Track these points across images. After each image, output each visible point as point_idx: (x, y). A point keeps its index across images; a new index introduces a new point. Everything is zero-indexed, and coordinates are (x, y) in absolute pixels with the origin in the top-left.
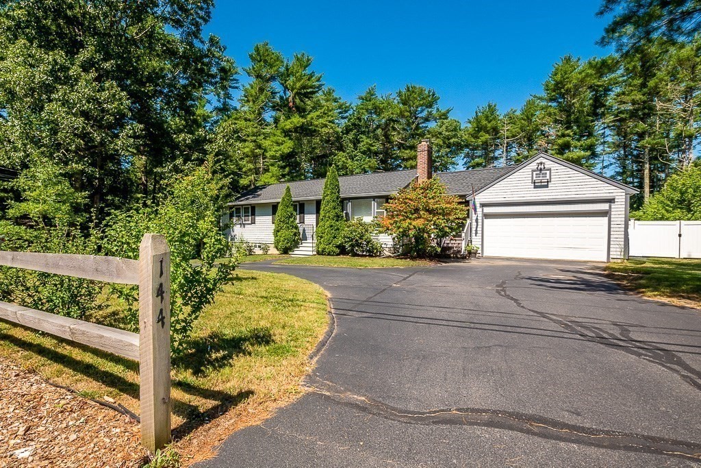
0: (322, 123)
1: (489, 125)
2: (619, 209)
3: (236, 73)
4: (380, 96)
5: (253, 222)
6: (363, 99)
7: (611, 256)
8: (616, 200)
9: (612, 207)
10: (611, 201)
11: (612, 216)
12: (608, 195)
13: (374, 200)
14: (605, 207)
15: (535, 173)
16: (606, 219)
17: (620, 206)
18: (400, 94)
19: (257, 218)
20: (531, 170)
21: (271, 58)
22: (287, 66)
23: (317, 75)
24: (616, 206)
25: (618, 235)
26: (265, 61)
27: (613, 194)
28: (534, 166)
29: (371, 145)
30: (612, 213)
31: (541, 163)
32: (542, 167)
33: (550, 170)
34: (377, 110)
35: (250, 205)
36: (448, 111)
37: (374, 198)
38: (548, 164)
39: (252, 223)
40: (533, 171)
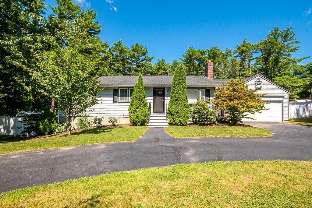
7: (284, 120)
8: (285, 97)
9: (284, 99)
10: (283, 97)
12: (282, 94)
14: (281, 99)
15: (256, 83)
16: (281, 104)
17: (286, 99)
18: (133, 47)
20: (254, 81)
23: (99, 25)
24: (285, 99)
25: (286, 110)
27: (284, 94)
28: (256, 79)
30: (284, 102)
31: (258, 79)
32: (259, 80)
33: (262, 82)
34: (122, 51)
37: (200, 88)
38: (261, 80)
40: (255, 82)
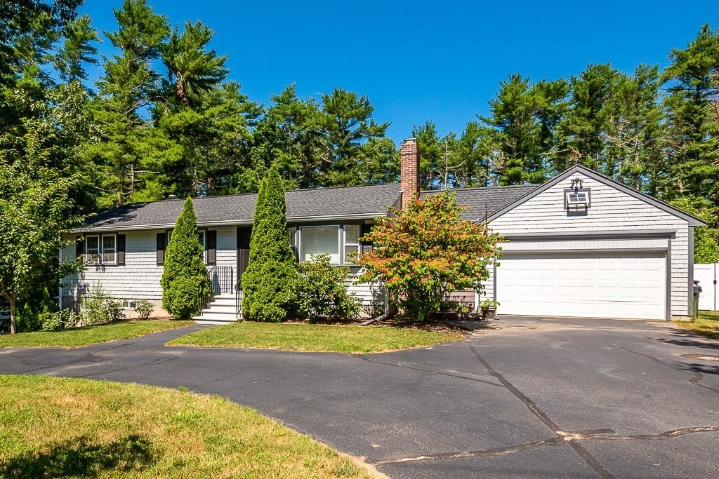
0: (226, 124)
1: (428, 149)
2: (681, 248)
3: (93, 38)
4: (301, 101)
5: (122, 263)
6: (279, 101)
7: (672, 313)
8: (677, 235)
9: (673, 244)
10: (670, 235)
11: (672, 257)
12: (667, 227)
13: (342, 227)
14: (662, 243)
15: (568, 194)
16: (663, 261)
17: (682, 243)
18: (326, 100)
19: (128, 256)
20: (562, 190)
21: (150, 22)
22: (175, 37)
23: (219, 57)
24: (678, 243)
25: (680, 284)
26: (142, 27)
27: (675, 227)
28: (567, 183)
29: (289, 162)
30: (672, 252)
31: (577, 181)
32: (579, 185)
33: (588, 190)
34: (297, 117)
35: (116, 232)
36: (385, 126)
37: (342, 223)
38: (587, 182)
39: (119, 265)
40: (566, 191)
